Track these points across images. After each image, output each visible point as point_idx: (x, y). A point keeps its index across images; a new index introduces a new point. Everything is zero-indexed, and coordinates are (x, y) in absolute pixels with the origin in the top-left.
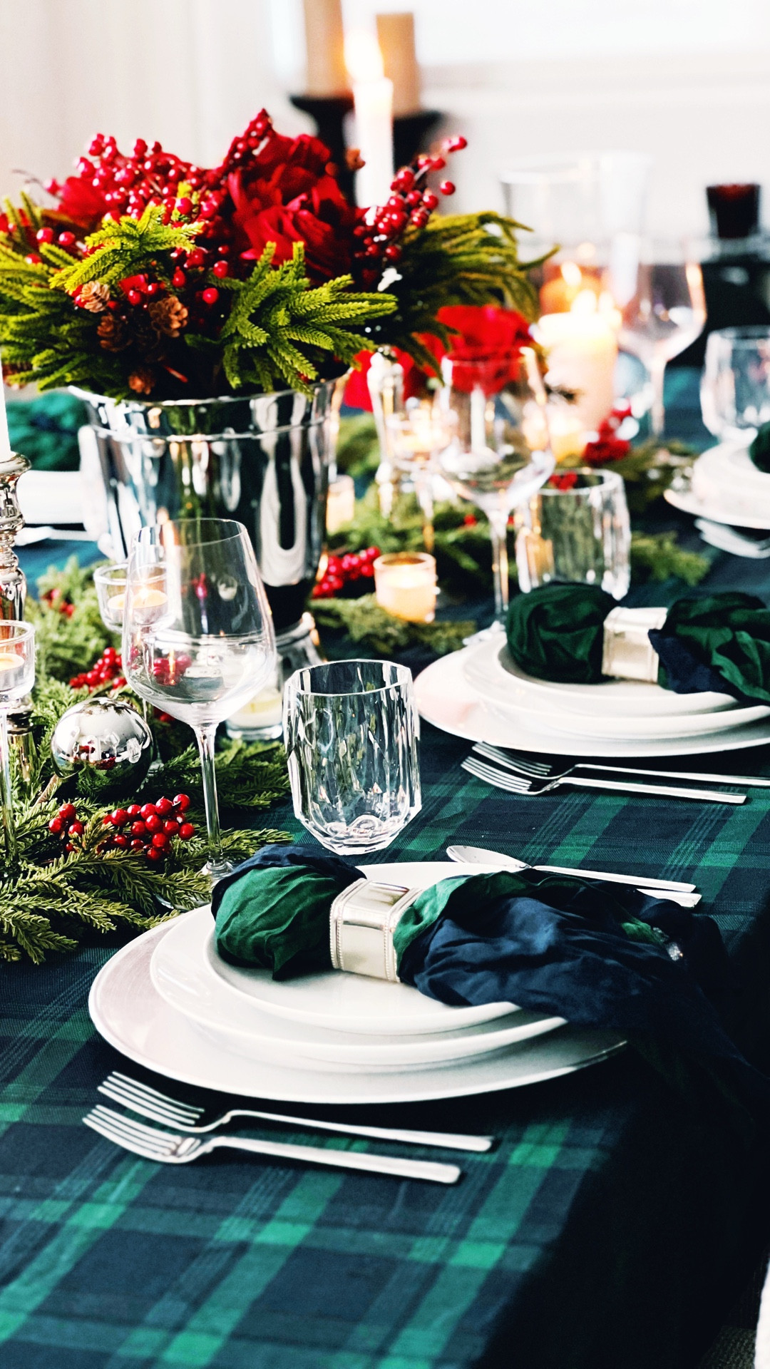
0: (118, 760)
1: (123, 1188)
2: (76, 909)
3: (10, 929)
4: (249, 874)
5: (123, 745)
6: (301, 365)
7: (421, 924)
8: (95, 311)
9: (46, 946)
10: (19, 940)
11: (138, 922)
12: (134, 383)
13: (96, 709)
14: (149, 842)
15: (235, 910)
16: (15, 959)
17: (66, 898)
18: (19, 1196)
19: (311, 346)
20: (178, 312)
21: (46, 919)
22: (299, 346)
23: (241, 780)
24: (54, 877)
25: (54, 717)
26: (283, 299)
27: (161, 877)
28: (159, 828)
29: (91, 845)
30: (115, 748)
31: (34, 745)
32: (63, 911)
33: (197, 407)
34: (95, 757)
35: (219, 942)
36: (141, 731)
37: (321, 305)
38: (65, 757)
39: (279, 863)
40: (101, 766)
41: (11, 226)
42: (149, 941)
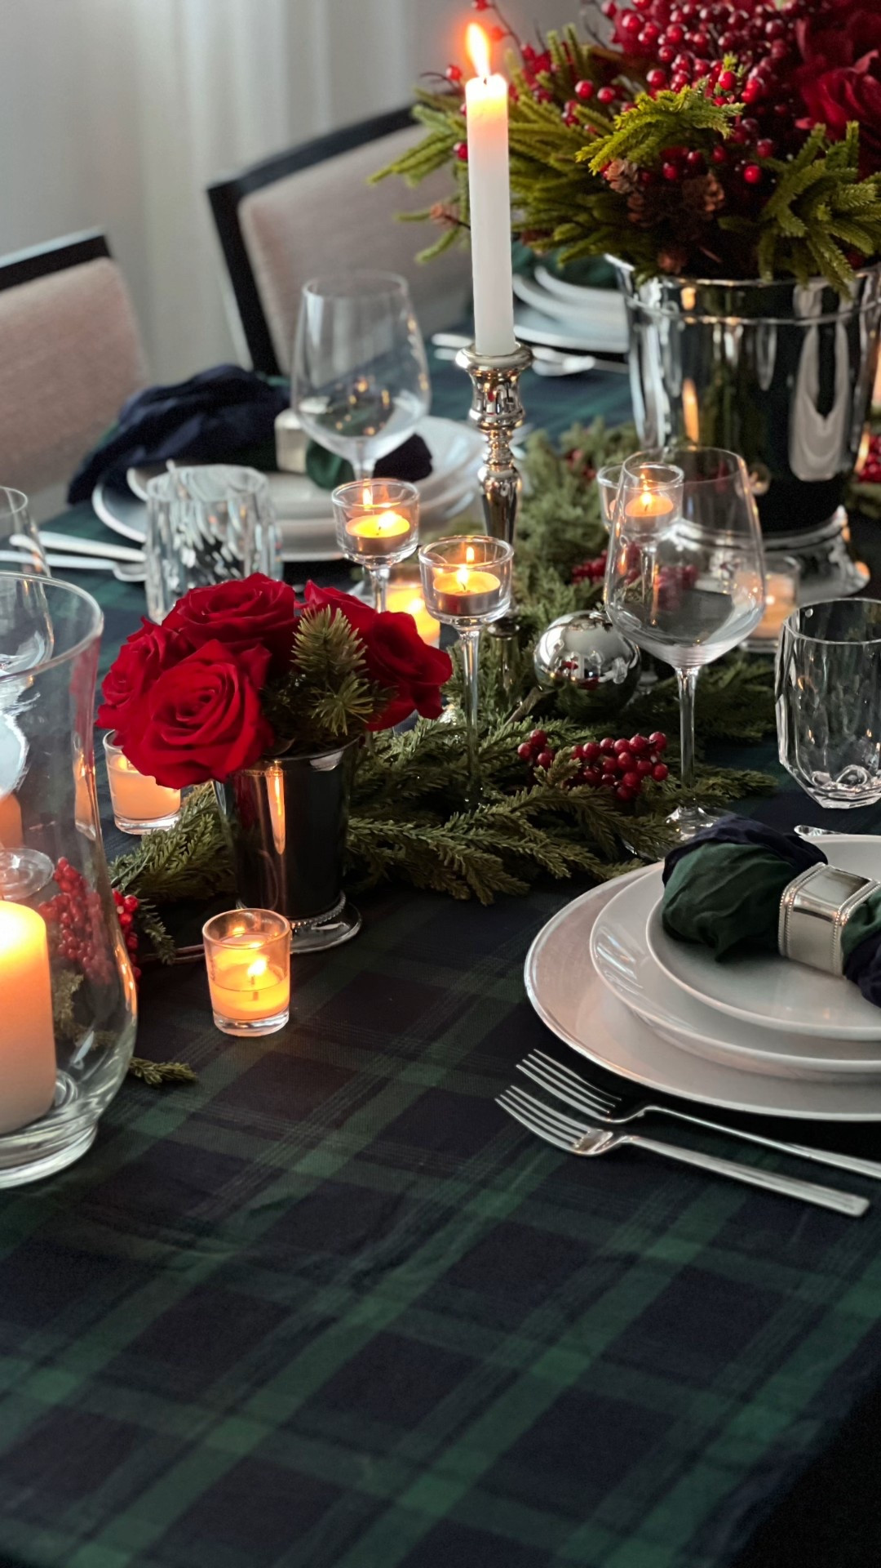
0: (601, 680)
1: (526, 1177)
2: (531, 850)
3: (460, 866)
4: (703, 847)
5: (608, 664)
6: (839, 264)
7: (870, 926)
8: (621, 192)
9: (496, 887)
10: (468, 878)
11: (596, 870)
12: (663, 262)
13: (584, 624)
14: (620, 777)
15: (683, 885)
16: (463, 897)
17: (523, 836)
18: (421, 1170)
19: (852, 245)
20: (714, 192)
21: (499, 859)
22: (840, 243)
23: (737, 706)
24: (513, 811)
25: (544, 619)
26: (827, 189)
27: (627, 820)
28: (630, 766)
29: (556, 780)
30: (599, 667)
31: (517, 650)
32: (518, 851)
33: (735, 289)
34: (576, 675)
35: (664, 916)
36: (628, 649)
37: (865, 203)
38: (546, 671)
39: (734, 838)
40: (583, 684)
41: (554, 66)
42: (599, 897)
